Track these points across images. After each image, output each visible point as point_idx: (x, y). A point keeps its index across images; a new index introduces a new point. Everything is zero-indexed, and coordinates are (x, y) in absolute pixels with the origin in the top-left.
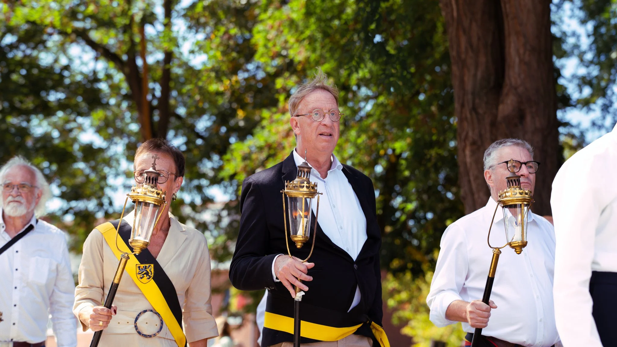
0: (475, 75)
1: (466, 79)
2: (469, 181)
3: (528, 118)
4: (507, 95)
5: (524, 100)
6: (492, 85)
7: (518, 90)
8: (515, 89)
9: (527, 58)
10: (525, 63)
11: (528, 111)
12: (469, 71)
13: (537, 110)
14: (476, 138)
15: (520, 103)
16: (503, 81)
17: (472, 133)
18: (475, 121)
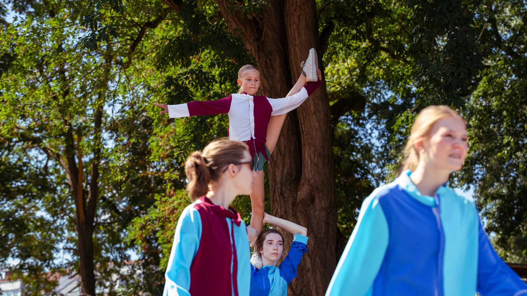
0: (283, 171)
1: (277, 173)
3: (317, 201)
4: (303, 185)
5: (314, 189)
6: (294, 178)
7: (310, 182)
8: (309, 181)
9: (316, 161)
10: (315, 164)
11: (316, 196)
12: (279, 169)
13: (322, 195)
14: (283, 214)
15: (312, 190)
16: (301, 176)
17: (281, 210)
18: (283, 202)
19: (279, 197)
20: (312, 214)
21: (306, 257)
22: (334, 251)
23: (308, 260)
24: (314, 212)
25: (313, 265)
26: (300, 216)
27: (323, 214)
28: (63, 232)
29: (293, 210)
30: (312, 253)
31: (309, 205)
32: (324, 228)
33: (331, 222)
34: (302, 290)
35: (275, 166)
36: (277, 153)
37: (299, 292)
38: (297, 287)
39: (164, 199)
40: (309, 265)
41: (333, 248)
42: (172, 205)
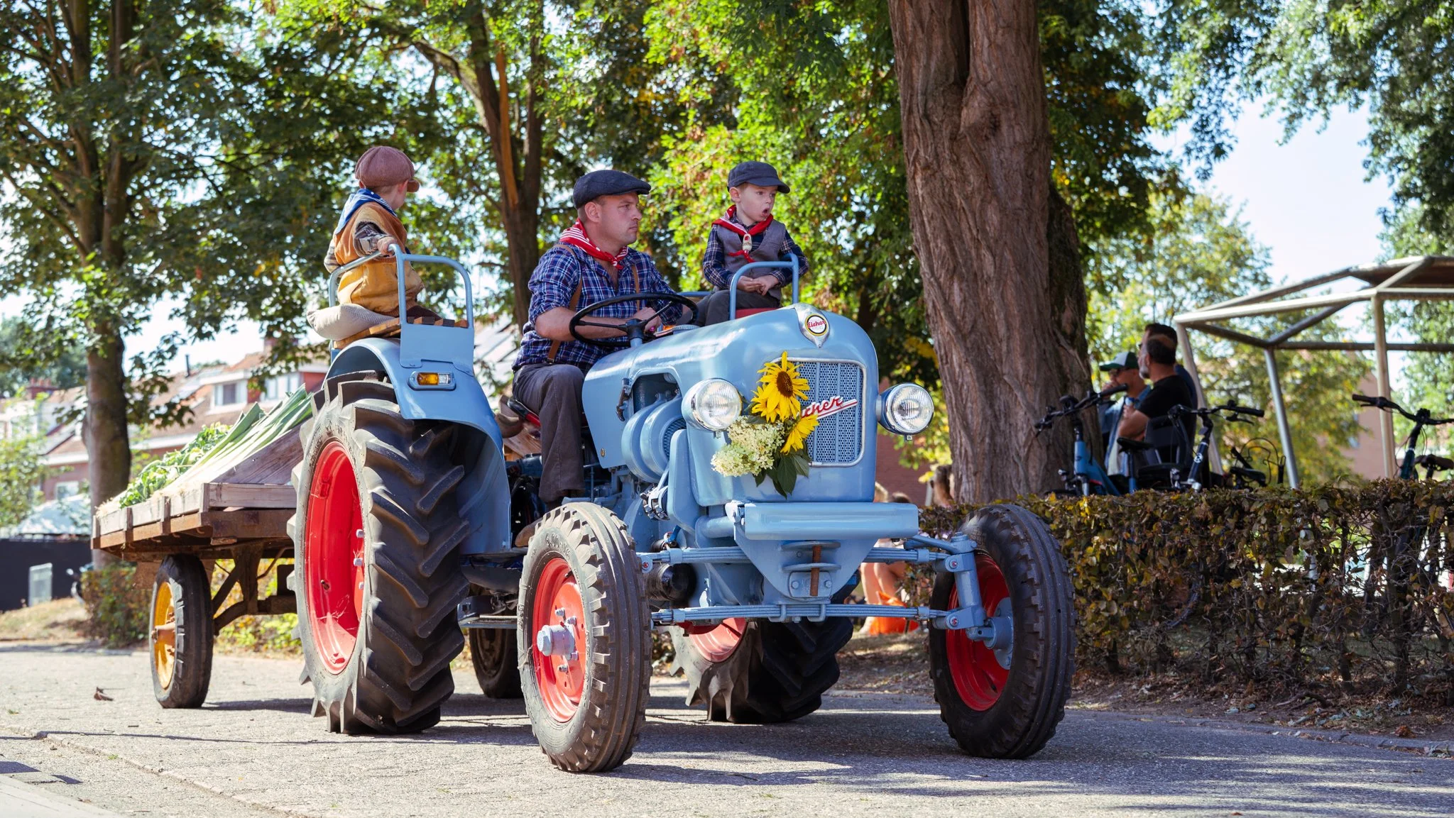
0: (927, 67)
1: (914, 71)
2: (922, 223)
3: (1004, 128)
4: (973, 93)
5: (998, 101)
6: (952, 80)
7: (989, 87)
8: (985, 85)
9: (999, 40)
10: (999, 47)
11: (1003, 117)
12: (918, 61)
13: (1016, 115)
14: (930, 160)
15: (993, 105)
16: (968, 74)
17: (925, 153)
18: (928, 133)
19: (922, 124)
20: (994, 157)
21: (983, 251)
22: (1044, 236)
23: (988, 259)
24: (999, 153)
25: (999, 268)
26: (968, 164)
27: (1018, 158)
28: (475, 232)
29: (952, 151)
30: (996, 241)
31: (987, 139)
32: (1020, 186)
33: (1036, 173)
34: (975, 321)
35: (910, 55)
36: (914, 27)
37: (968, 327)
38: (964, 317)
39: (681, 147)
40: (990, 269)
41: (1043, 229)
42: (699, 161)
